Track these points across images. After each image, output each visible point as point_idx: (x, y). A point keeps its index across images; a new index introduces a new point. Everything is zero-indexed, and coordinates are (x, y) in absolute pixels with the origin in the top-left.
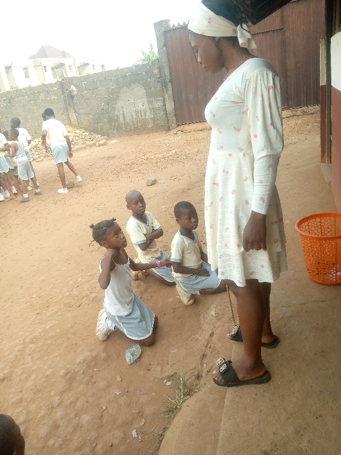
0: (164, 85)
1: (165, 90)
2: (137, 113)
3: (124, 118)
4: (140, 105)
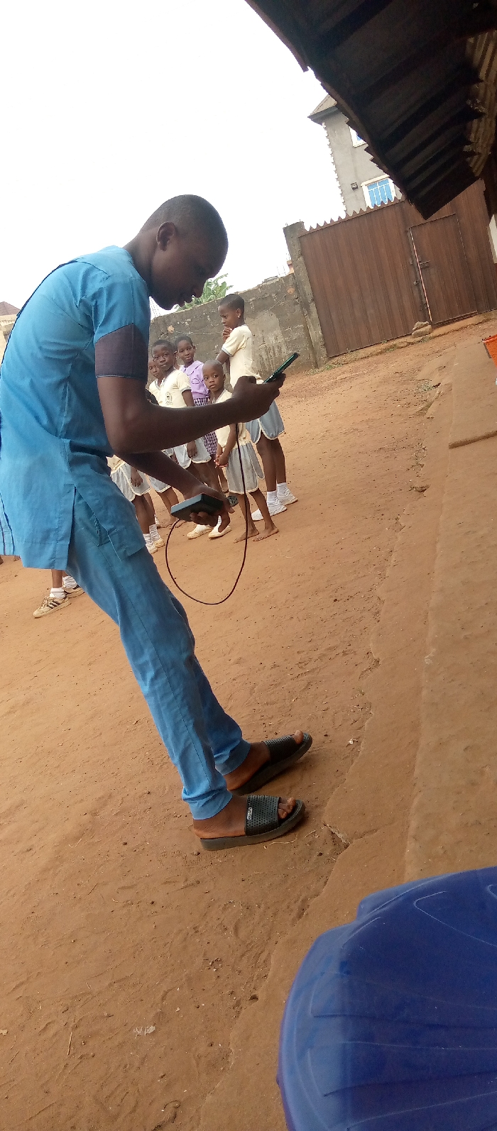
0: (305, 305)
1: (306, 312)
2: (267, 351)
4: (271, 340)
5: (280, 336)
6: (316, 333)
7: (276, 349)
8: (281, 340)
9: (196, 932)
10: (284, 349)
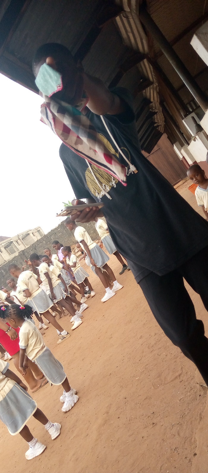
9: (164, 441)
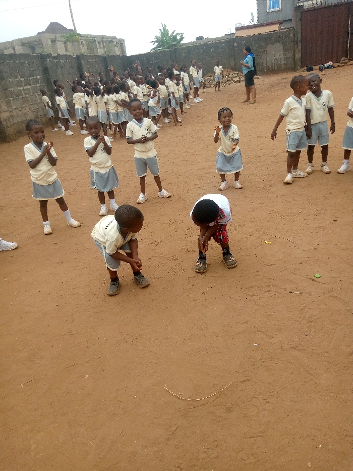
0: (296, 43)
1: (296, 46)
2: (275, 60)
3: (266, 64)
4: (278, 56)
5: (282, 54)
6: (298, 56)
7: (279, 61)
8: (282, 56)
10: (283, 61)
